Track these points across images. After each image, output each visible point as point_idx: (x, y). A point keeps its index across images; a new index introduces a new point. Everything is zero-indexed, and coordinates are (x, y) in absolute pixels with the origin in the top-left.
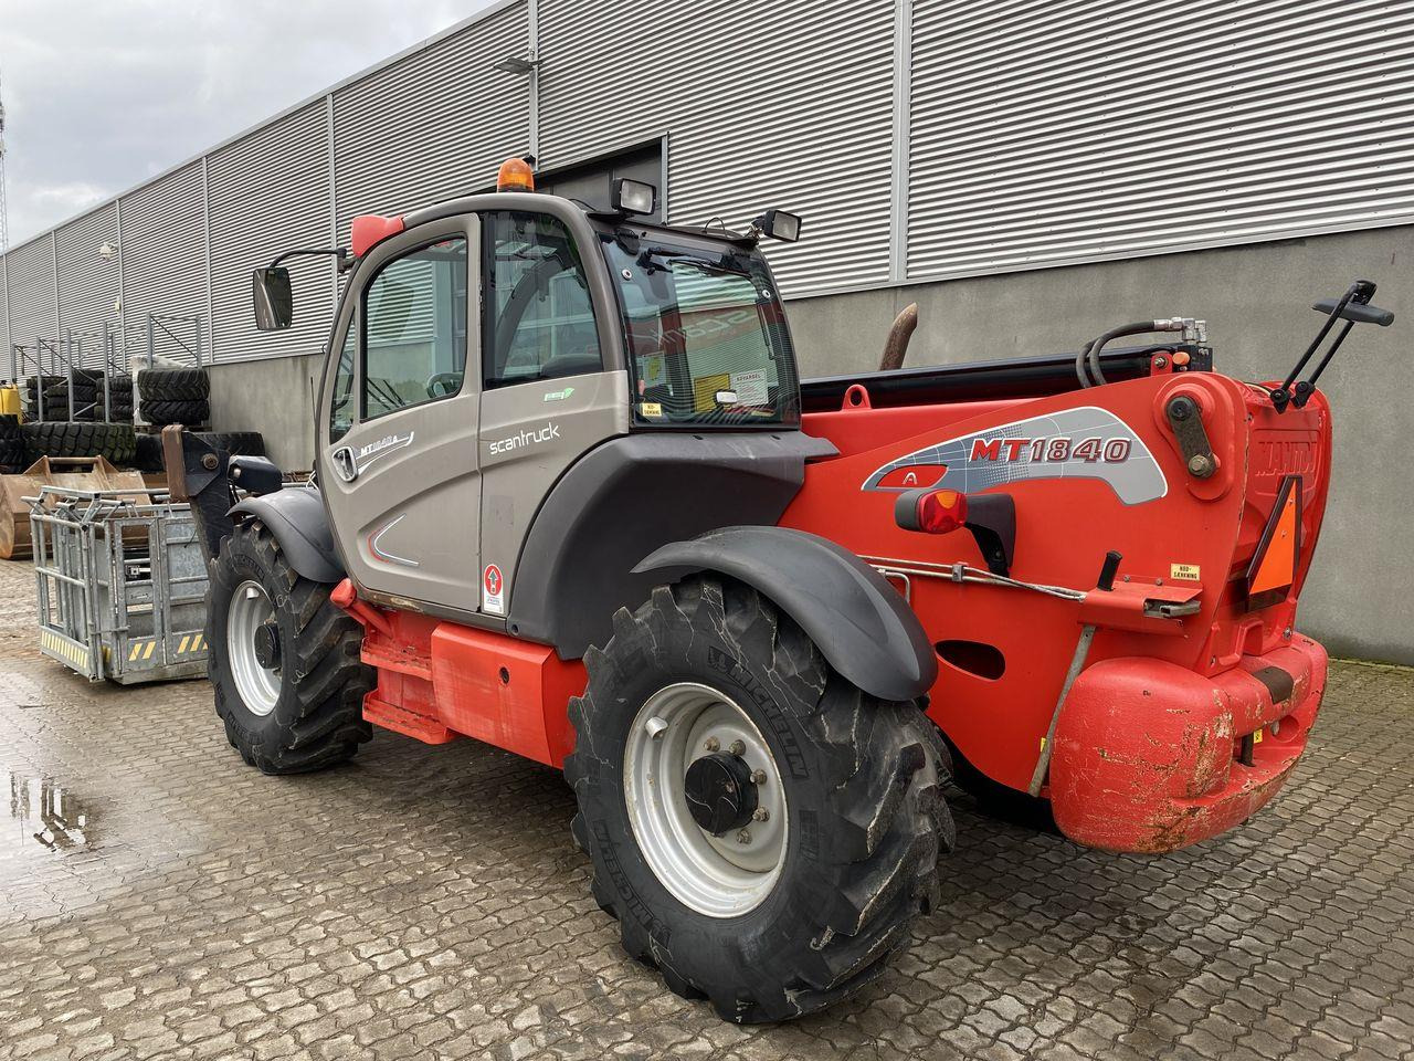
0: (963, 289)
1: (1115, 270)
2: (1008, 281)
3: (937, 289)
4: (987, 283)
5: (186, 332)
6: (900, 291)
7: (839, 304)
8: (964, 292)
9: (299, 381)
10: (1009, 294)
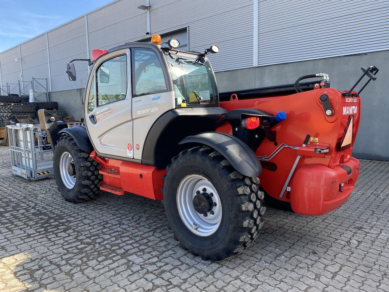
3: (267, 68)
5: (43, 83)
9: (79, 95)
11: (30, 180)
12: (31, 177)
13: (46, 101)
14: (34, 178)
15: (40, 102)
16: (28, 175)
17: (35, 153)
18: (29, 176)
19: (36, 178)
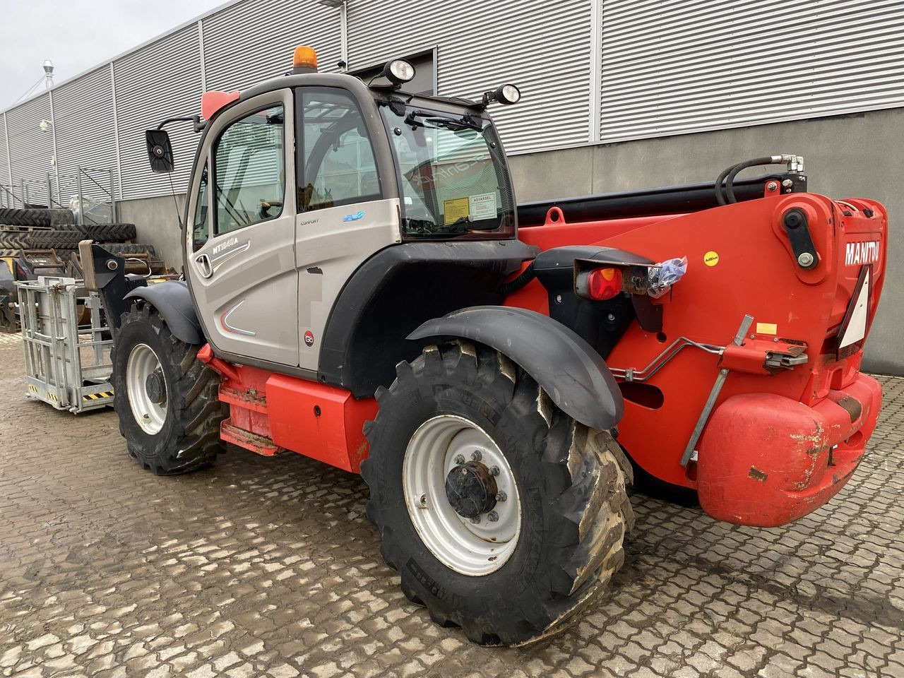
0: (638, 147)
1: (739, 134)
2: (667, 141)
3: (620, 147)
4: (654, 142)
5: (104, 179)
6: (596, 148)
7: (555, 156)
8: (639, 148)
10: (669, 150)
11: (65, 410)
12: (70, 404)
13: (109, 222)
14: (77, 407)
15: (95, 225)
16: (61, 398)
17: (79, 348)
18: (64, 400)
19: (80, 407)
